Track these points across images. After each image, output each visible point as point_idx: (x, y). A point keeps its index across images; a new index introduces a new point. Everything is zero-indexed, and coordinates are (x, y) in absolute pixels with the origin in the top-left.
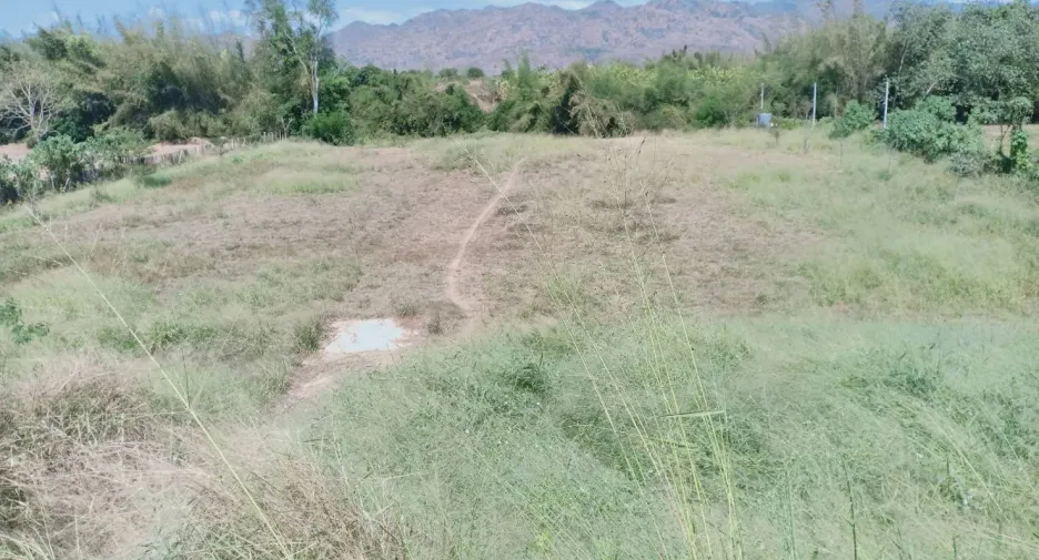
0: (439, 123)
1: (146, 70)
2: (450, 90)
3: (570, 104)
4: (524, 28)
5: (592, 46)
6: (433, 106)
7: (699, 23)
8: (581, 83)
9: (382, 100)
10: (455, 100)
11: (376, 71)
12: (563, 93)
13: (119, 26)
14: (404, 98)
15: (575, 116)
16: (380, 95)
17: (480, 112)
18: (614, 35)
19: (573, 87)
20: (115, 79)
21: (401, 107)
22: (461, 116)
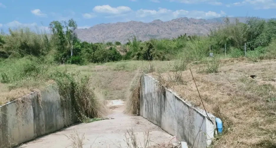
0: (107, 59)
1: (19, 44)
2: (111, 49)
3: (150, 52)
4: (130, 29)
5: (154, 34)
6: (105, 54)
7: (189, 26)
8: (153, 45)
9: (88, 52)
10: (112, 52)
11: (87, 43)
12: (148, 49)
13: (10, 31)
14: (95, 52)
15: (152, 56)
16: (88, 51)
17: (120, 55)
18: (161, 31)
19: (151, 47)
20: (9, 47)
21: (95, 54)
22: (114, 56)
